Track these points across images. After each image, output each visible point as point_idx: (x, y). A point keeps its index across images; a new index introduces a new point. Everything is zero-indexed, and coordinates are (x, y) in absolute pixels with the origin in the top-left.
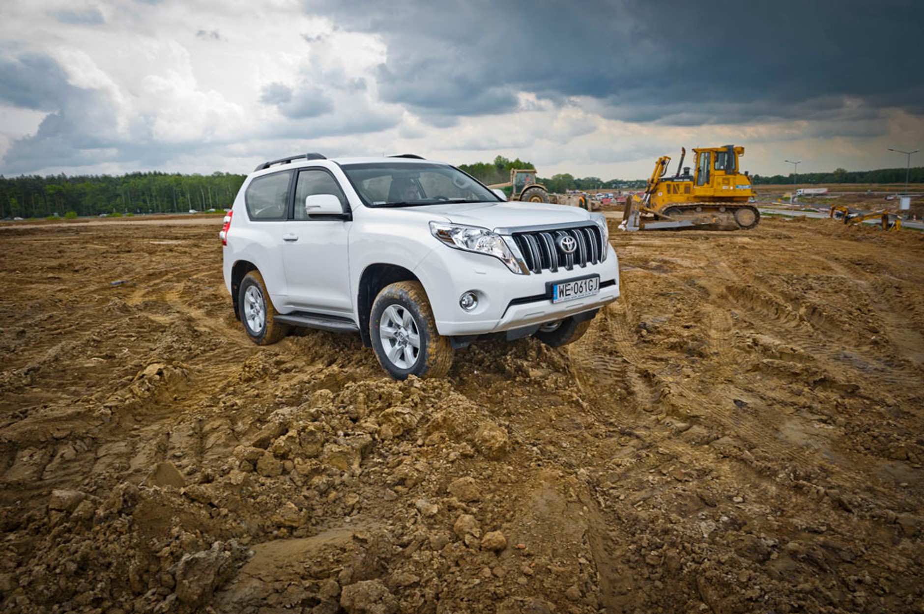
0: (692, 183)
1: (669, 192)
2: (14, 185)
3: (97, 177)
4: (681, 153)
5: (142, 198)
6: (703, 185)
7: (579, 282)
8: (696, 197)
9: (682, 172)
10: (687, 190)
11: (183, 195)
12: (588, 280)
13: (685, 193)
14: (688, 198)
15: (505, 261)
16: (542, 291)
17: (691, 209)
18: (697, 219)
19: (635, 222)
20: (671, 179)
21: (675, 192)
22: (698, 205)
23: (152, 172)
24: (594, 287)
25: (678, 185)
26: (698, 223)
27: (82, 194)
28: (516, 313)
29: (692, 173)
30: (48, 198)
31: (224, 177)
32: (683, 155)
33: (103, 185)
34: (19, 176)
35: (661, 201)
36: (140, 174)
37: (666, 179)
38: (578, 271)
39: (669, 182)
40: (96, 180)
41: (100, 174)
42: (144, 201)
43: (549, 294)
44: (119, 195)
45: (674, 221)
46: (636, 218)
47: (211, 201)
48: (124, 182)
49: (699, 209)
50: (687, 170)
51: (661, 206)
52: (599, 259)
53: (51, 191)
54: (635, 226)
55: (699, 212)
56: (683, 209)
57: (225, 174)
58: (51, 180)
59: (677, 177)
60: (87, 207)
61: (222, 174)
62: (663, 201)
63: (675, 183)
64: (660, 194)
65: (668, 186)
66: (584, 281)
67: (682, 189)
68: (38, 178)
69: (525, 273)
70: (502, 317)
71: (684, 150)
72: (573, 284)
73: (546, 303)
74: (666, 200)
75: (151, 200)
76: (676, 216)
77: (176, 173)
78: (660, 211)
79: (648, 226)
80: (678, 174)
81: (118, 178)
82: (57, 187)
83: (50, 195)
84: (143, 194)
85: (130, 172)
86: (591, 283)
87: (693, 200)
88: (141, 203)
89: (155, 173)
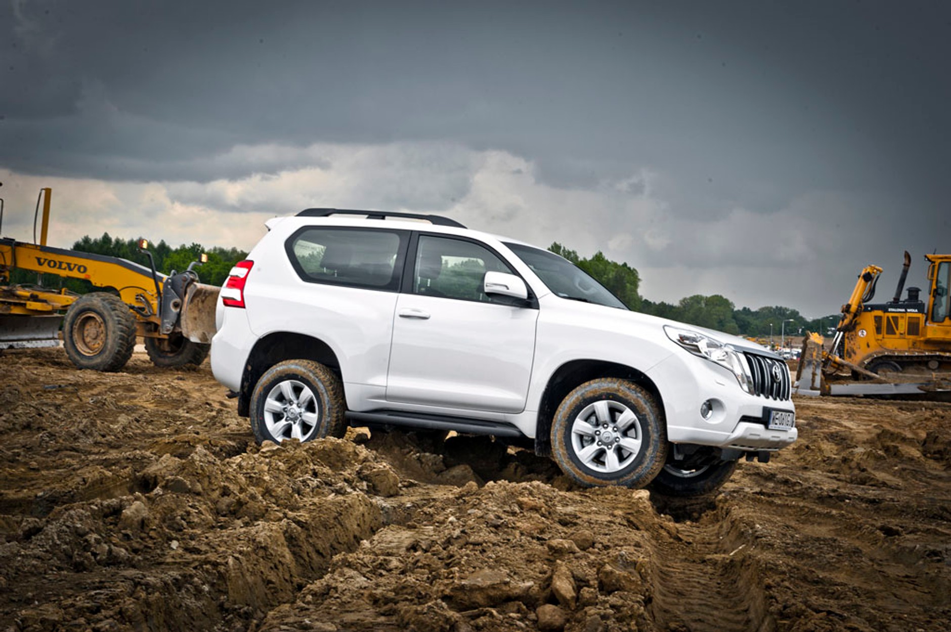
0: (922, 317)
1: (878, 330)
4: (903, 260)
6: (943, 321)
8: (928, 342)
9: (904, 296)
10: (913, 328)
13: (909, 334)
14: (914, 343)
16: (759, 414)
17: (920, 363)
18: (929, 382)
19: (813, 381)
20: (884, 308)
21: (891, 331)
22: (931, 357)
25: (896, 319)
26: (931, 388)
29: (925, 298)
32: (907, 266)
35: (864, 346)
37: (874, 308)
39: (879, 313)
43: (765, 420)
45: (885, 382)
46: (814, 374)
49: (934, 364)
50: (914, 293)
51: (865, 355)
54: (813, 388)
55: (933, 370)
56: (902, 363)
59: (896, 303)
62: (868, 346)
63: (890, 315)
64: (862, 334)
65: (878, 319)
67: (903, 326)
69: (751, 393)
71: (908, 256)
73: (762, 427)
74: (873, 343)
76: (891, 374)
78: (861, 364)
79: (836, 388)
80: (897, 300)
87: (923, 347)
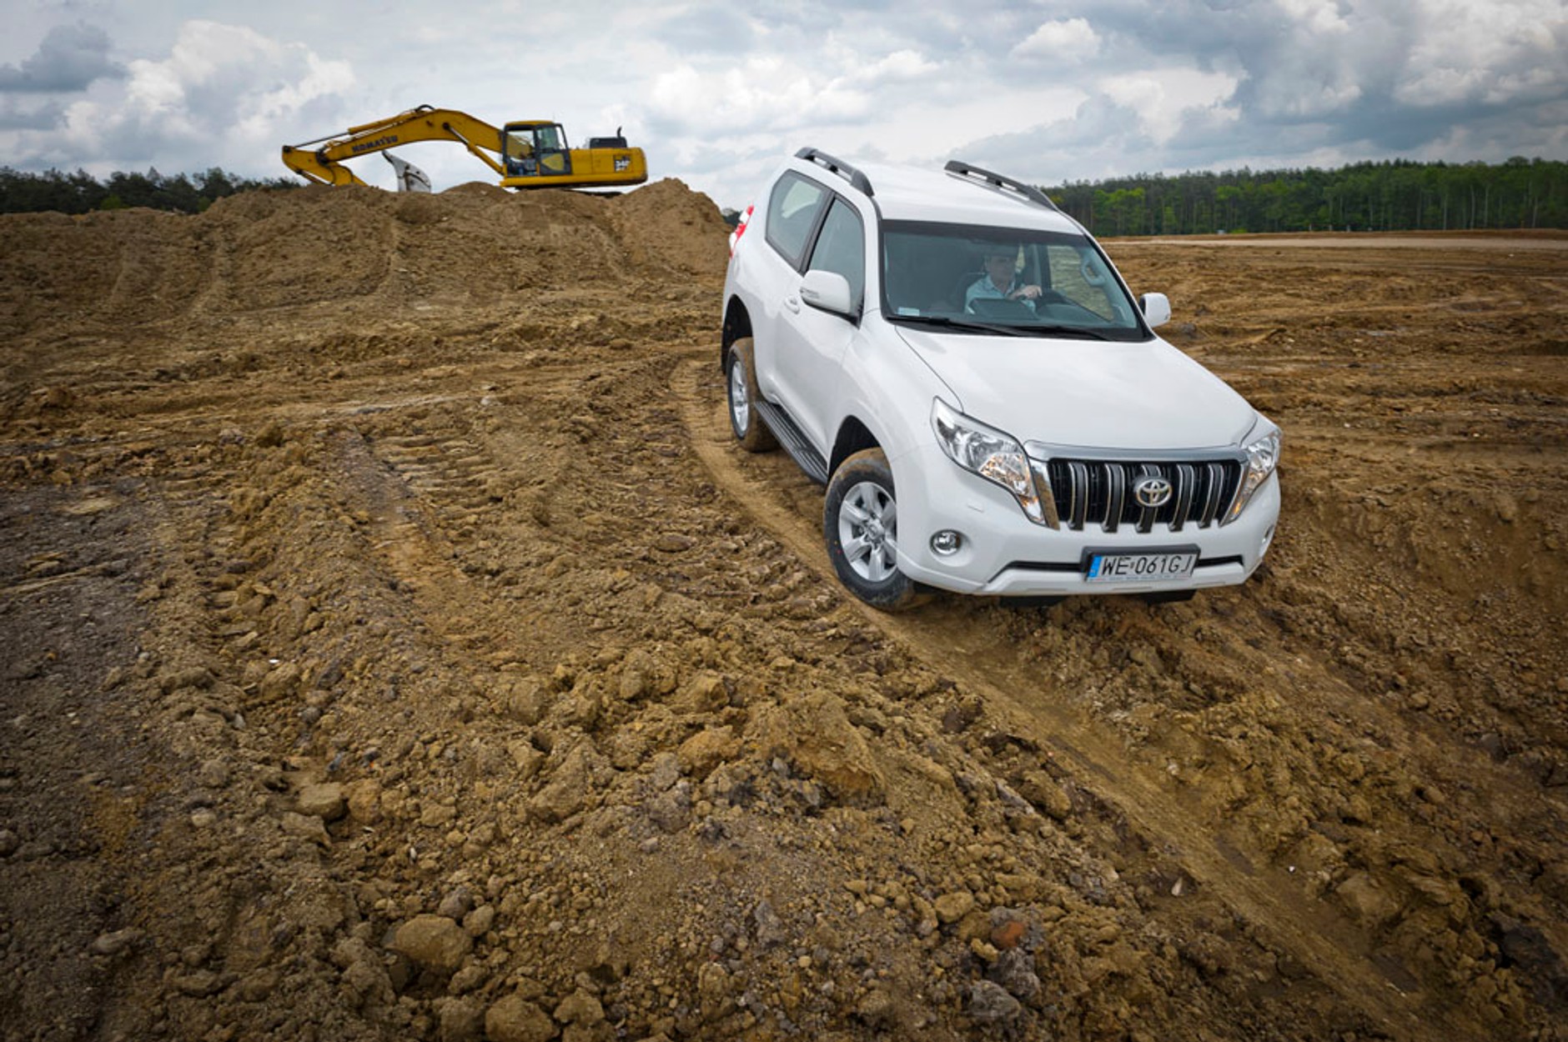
2: (1173, 186)
3: (1299, 173)
5: (1362, 207)
7: (1150, 558)
11: (1437, 202)
12: (1171, 557)
15: (1021, 499)
16: (1075, 558)
23: (1392, 162)
24: (1182, 567)
27: (1268, 200)
28: (1014, 583)
30: (1217, 207)
31: (1529, 167)
33: (1303, 185)
34: (1183, 172)
36: (1369, 165)
38: (1161, 534)
40: (1297, 176)
41: (1303, 168)
42: (1366, 213)
43: (1085, 564)
44: (1325, 203)
47: (1486, 213)
48: (1338, 180)
52: (1219, 516)
53: (1222, 197)
57: (1531, 162)
58: (1228, 178)
60: (1272, 221)
61: (1525, 161)
66: (1162, 557)
68: (1209, 175)
69: (1050, 524)
70: (991, 581)
72: (1135, 559)
73: (1074, 577)
75: (1377, 212)
77: (1436, 161)
81: (1332, 173)
82: (1233, 189)
83: (1221, 202)
84: (1366, 200)
85: (1353, 163)
86: (1176, 562)
88: (1359, 216)
89: (1398, 163)
